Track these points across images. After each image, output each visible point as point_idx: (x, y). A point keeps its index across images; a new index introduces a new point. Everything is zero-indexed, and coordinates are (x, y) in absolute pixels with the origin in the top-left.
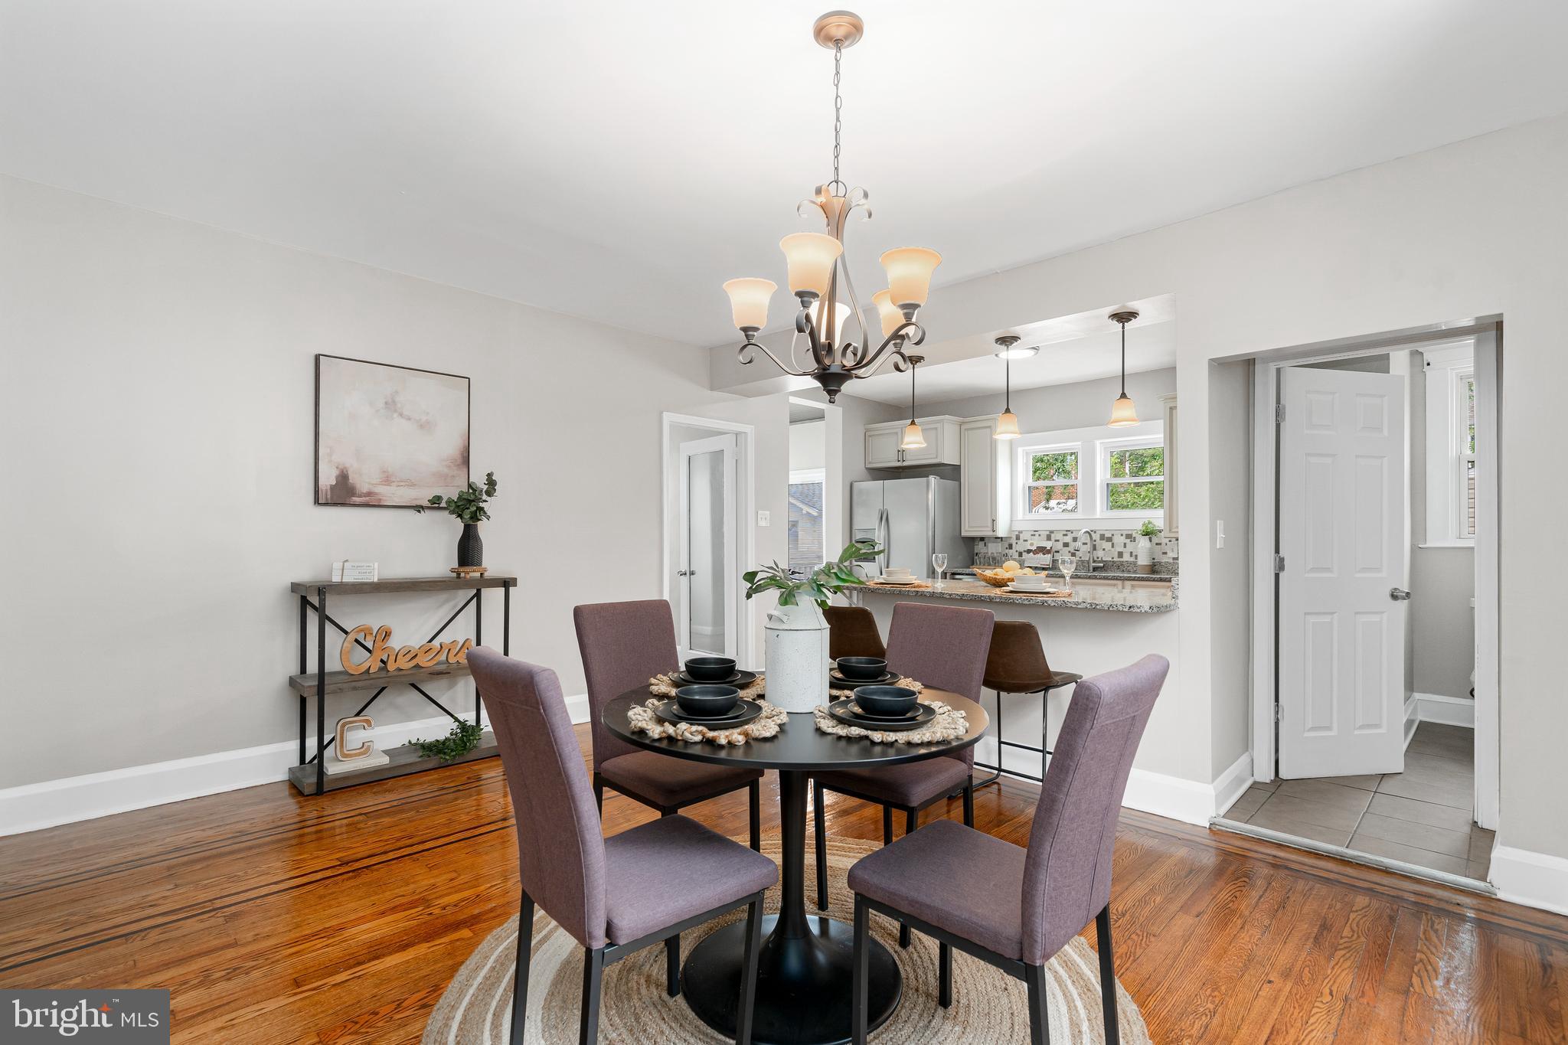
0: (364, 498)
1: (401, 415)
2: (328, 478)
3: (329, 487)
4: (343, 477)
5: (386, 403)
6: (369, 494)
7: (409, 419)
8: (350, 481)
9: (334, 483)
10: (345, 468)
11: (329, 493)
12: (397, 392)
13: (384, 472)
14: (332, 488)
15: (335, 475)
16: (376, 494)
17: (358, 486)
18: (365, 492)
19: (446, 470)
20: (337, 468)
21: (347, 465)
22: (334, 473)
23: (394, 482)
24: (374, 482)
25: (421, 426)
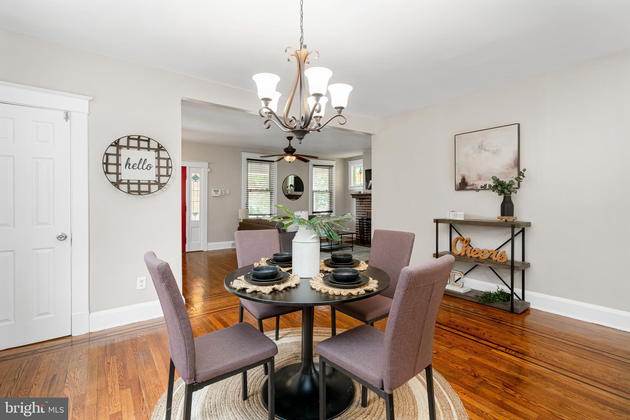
0: (471, 187)
1: (485, 150)
2: (459, 181)
3: (459, 184)
4: (463, 179)
5: (479, 147)
6: (473, 185)
7: (488, 151)
8: (466, 180)
9: (460, 182)
10: (464, 176)
11: (459, 186)
12: (483, 141)
13: (478, 175)
14: (460, 184)
15: (461, 179)
16: (476, 184)
17: (469, 182)
18: (471, 184)
19: (506, 171)
20: (461, 176)
21: (465, 174)
22: (461, 178)
23: (482, 179)
24: (475, 180)
25: (494, 153)
